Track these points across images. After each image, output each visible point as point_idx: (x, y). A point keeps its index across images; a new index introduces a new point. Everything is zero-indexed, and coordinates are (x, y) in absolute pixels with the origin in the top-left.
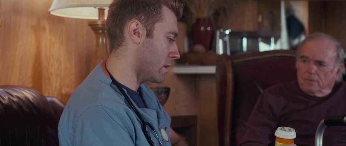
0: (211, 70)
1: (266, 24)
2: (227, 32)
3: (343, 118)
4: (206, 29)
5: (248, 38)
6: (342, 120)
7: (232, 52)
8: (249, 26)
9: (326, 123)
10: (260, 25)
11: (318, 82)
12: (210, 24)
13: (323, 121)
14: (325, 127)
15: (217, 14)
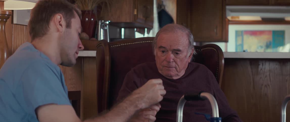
0: (93, 53)
1: (141, 16)
2: (108, 23)
3: (200, 93)
4: (90, 20)
5: (125, 28)
6: (199, 96)
7: (111, 39)
8: (126, 18)
9: (186, 98)
10: (136, 17)
11: (176, 68)
12: (93, 16)
13: (183, 96)
14: (185, 101)
15: (99, 7)
